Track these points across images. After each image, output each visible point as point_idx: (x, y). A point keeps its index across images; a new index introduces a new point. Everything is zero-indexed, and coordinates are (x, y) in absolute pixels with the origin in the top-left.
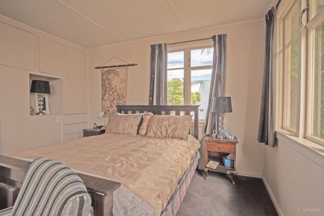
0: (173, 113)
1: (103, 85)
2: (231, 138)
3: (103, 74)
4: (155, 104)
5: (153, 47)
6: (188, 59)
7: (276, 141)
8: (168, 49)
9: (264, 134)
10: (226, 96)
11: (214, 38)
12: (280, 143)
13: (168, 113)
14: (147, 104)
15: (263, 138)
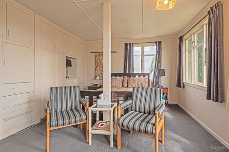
0: (137, 77)
1: (96, 62)
2: (165, 87)
3: (95, 56)
4: (127, 72)
5: (126, 45)
6: (143, 51)
7: (184, 85)
8: (134, 45)
9: (179, 84)
10: (162, 68)
11: (156, 42)
12: (185, 86)
13: (135, 77)
14: (123, 72)
15: (179, 85)
